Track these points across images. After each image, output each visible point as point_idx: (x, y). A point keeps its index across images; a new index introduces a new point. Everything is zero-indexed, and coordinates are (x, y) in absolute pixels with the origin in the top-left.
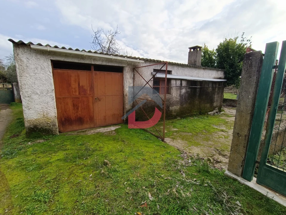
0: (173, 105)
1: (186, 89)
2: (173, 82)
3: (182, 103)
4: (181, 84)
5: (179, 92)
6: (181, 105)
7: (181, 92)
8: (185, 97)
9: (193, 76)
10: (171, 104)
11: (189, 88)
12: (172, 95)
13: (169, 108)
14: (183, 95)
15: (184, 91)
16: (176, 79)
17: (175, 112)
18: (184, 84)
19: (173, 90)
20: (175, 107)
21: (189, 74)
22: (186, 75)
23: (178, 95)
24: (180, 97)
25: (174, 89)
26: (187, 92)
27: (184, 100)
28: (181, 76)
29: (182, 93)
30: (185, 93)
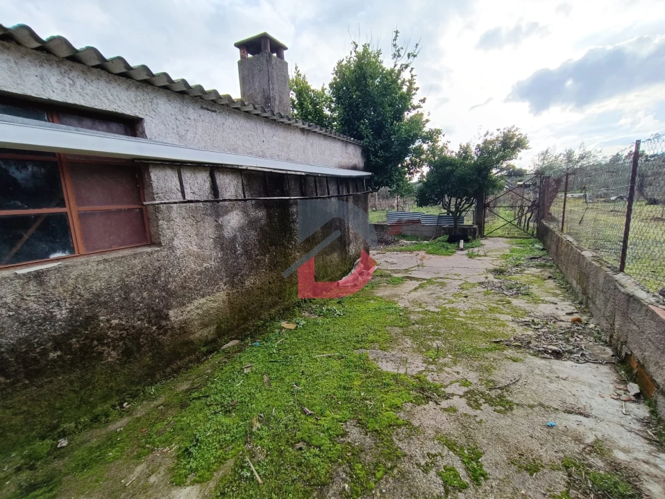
0: (184, 294)
1: (245, 212)
2: (163, 182)
3: (236, 275)
4: (215, 189)
5: (209, 230)
6: (233, 285)
7: (219, 227)
8: (244, 245)
9: (268, 154)
10: (171, 294)
11: (259, 204)
12: (172, 248)
13: (167, 317)
14: (234, 239)
15: (234, 220)
16: (178, 166)
17: (205, 325)
18: (230, 187)
19: (169, 220)
20: (203, 301)
21: (248, 144)
22: (235, 151)
23: (208, 243)
24: (222, 249)
25: (174, 214)
26: (252, 223)
27: (243, 260)
28: (205, 149)
29: (228, 233)
30: (242, 229)
